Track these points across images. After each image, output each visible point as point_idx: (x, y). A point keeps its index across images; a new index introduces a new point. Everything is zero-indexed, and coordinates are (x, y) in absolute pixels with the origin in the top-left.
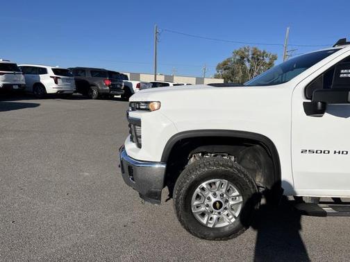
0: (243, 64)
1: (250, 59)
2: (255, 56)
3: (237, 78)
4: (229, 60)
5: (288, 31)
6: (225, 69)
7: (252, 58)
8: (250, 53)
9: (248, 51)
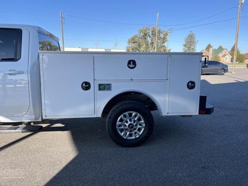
0: (145, 38)
1: (151, 35)
2: (154, 33)
3: (142, 49)
4: (136, 36)
5: (158, 16)
6: (134, 43)
7: (152, 34)
8: (150, 31)
9: (149, 30)
